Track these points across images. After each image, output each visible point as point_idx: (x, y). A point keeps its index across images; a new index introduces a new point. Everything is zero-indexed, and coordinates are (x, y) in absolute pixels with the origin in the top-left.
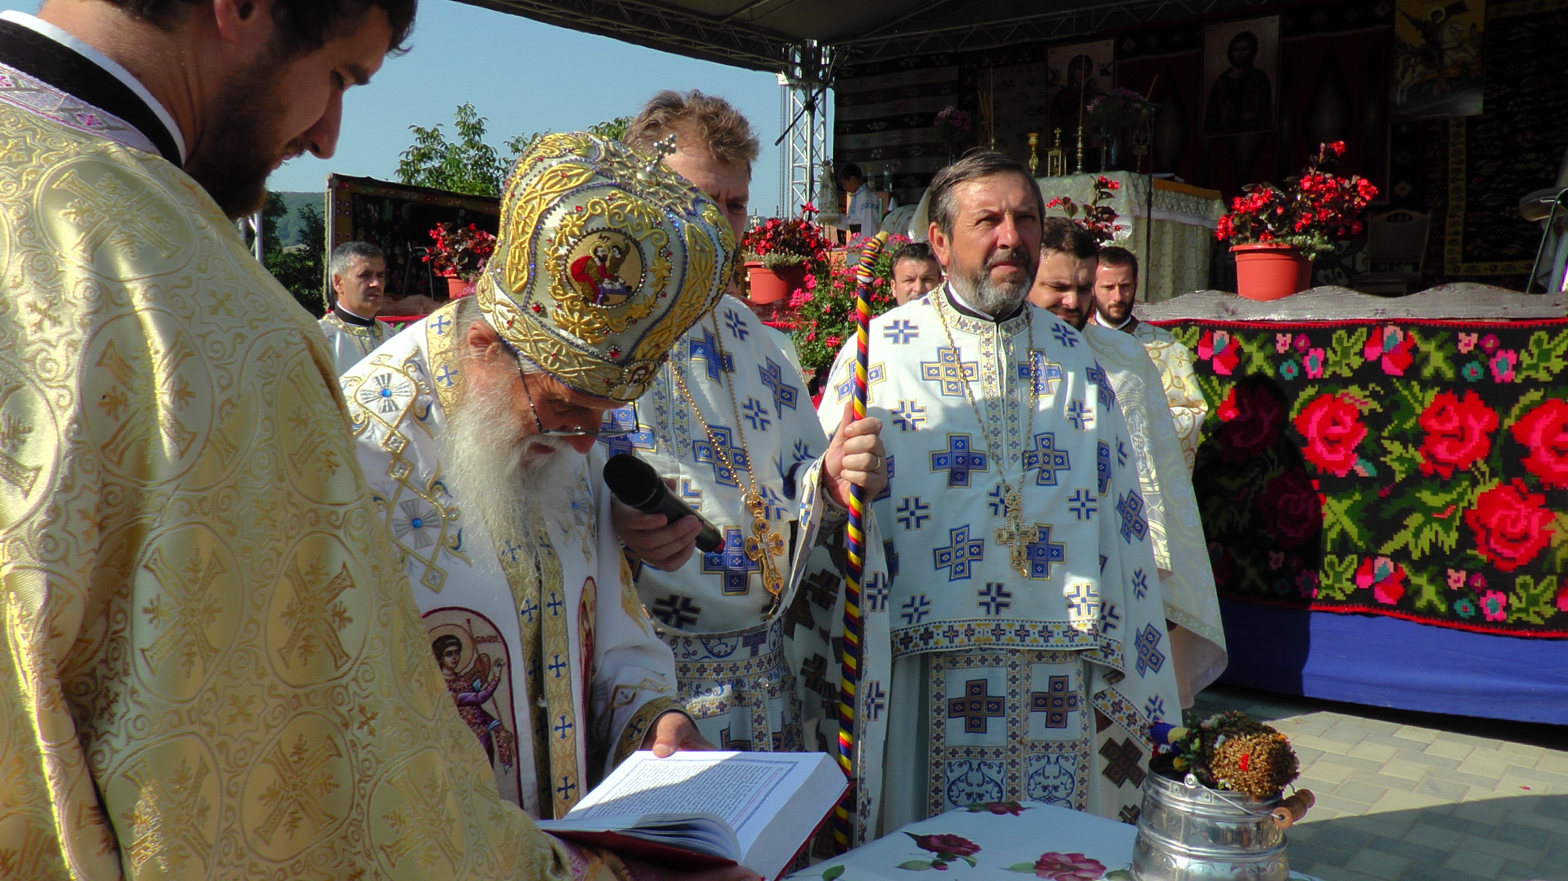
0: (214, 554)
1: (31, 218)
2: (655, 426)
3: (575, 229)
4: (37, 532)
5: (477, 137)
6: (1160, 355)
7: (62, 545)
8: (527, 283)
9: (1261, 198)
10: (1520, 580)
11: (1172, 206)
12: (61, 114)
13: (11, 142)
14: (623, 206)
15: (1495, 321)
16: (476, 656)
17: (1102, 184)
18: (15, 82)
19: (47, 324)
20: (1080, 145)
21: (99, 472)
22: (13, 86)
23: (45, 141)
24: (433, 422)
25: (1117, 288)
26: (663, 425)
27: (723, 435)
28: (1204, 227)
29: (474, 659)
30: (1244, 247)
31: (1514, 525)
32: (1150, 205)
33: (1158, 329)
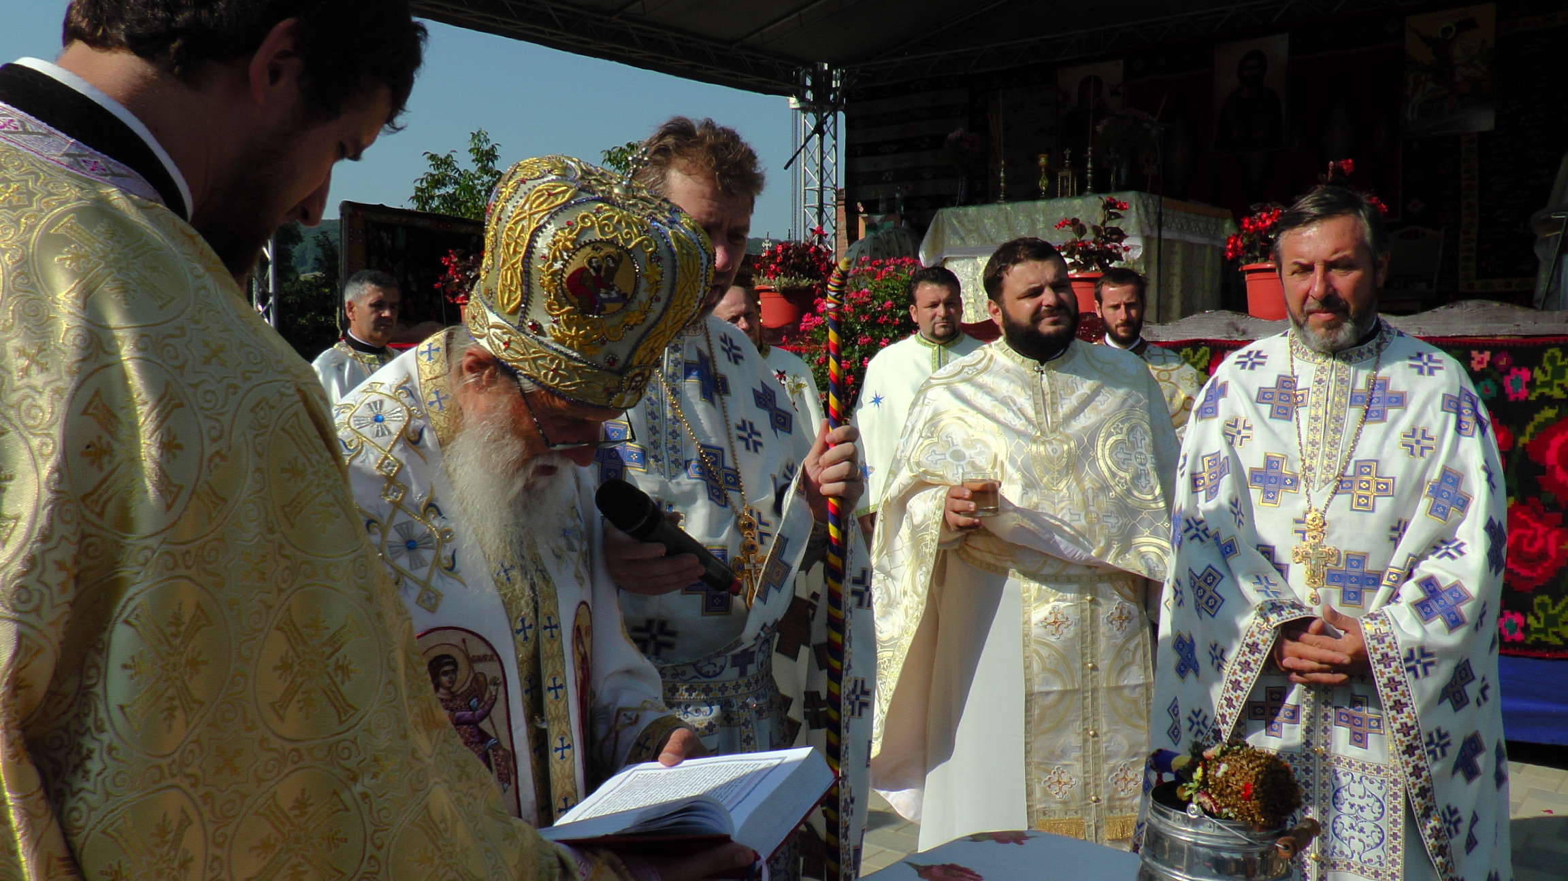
0: (198, 607)
1: (26, 262)
2: (647, 445)
3: (568, 243)
4: (12, 580)
5: (490, 164)
6: (1170, 377)
7: (36, 597)
8: (520, 303)
9: (1270, 217)
10: (1537, 600)
11: (1182, 226)
12: (66, 160)
13: (14, 186)
14: (610, 218)
15: (1507, 338)
16: (472, 675)
17: (1109, 205)
18: (23, 125)
19: (34, 370)
20: (1089, 165)
21: (78, 524)
22: (20, 130)
23: (46, 185)
24: (425, 446)
25: (1123, 307)
26: (655, 445)
27: (715, 455)
28: (1214, 247)
29: (470, 679)
30: (1253, 266)
31: (1531, 544)
32: (1160, 225)
33: (1168, 352)
